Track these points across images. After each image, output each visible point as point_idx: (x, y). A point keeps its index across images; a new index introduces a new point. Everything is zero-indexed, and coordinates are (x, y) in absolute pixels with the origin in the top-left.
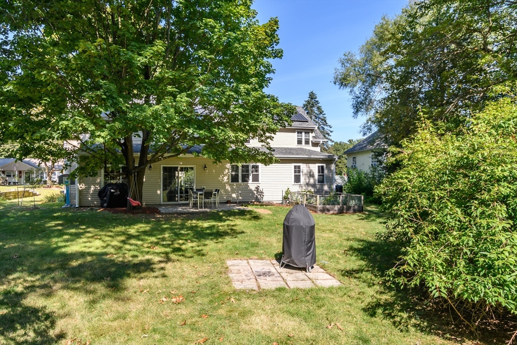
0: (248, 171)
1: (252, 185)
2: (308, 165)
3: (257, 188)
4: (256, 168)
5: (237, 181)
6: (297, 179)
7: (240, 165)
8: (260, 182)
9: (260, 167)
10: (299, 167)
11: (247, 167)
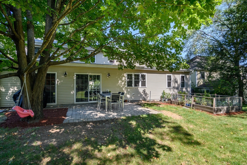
0: (138, 79)
1: (141, 89)
2: (174, 75)
3: (144, 91)
4: (143, 77)
5: (131, 86)
6: (169, 84)
7: (133, 74)
8: (146, 87)
9: (146, 76)
10: (170, 76)
11: (138, 75)
